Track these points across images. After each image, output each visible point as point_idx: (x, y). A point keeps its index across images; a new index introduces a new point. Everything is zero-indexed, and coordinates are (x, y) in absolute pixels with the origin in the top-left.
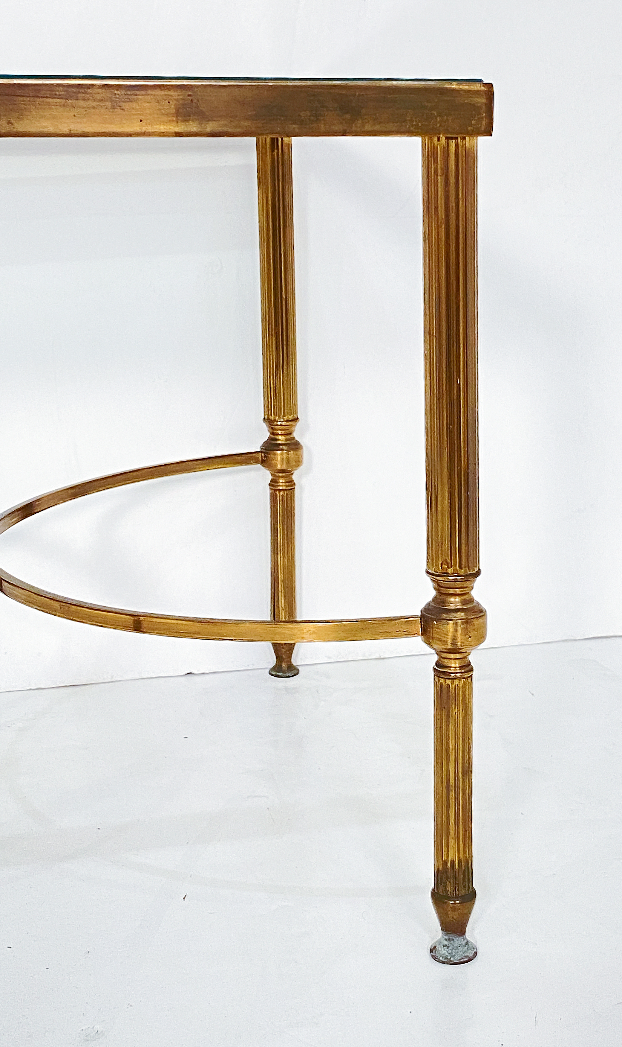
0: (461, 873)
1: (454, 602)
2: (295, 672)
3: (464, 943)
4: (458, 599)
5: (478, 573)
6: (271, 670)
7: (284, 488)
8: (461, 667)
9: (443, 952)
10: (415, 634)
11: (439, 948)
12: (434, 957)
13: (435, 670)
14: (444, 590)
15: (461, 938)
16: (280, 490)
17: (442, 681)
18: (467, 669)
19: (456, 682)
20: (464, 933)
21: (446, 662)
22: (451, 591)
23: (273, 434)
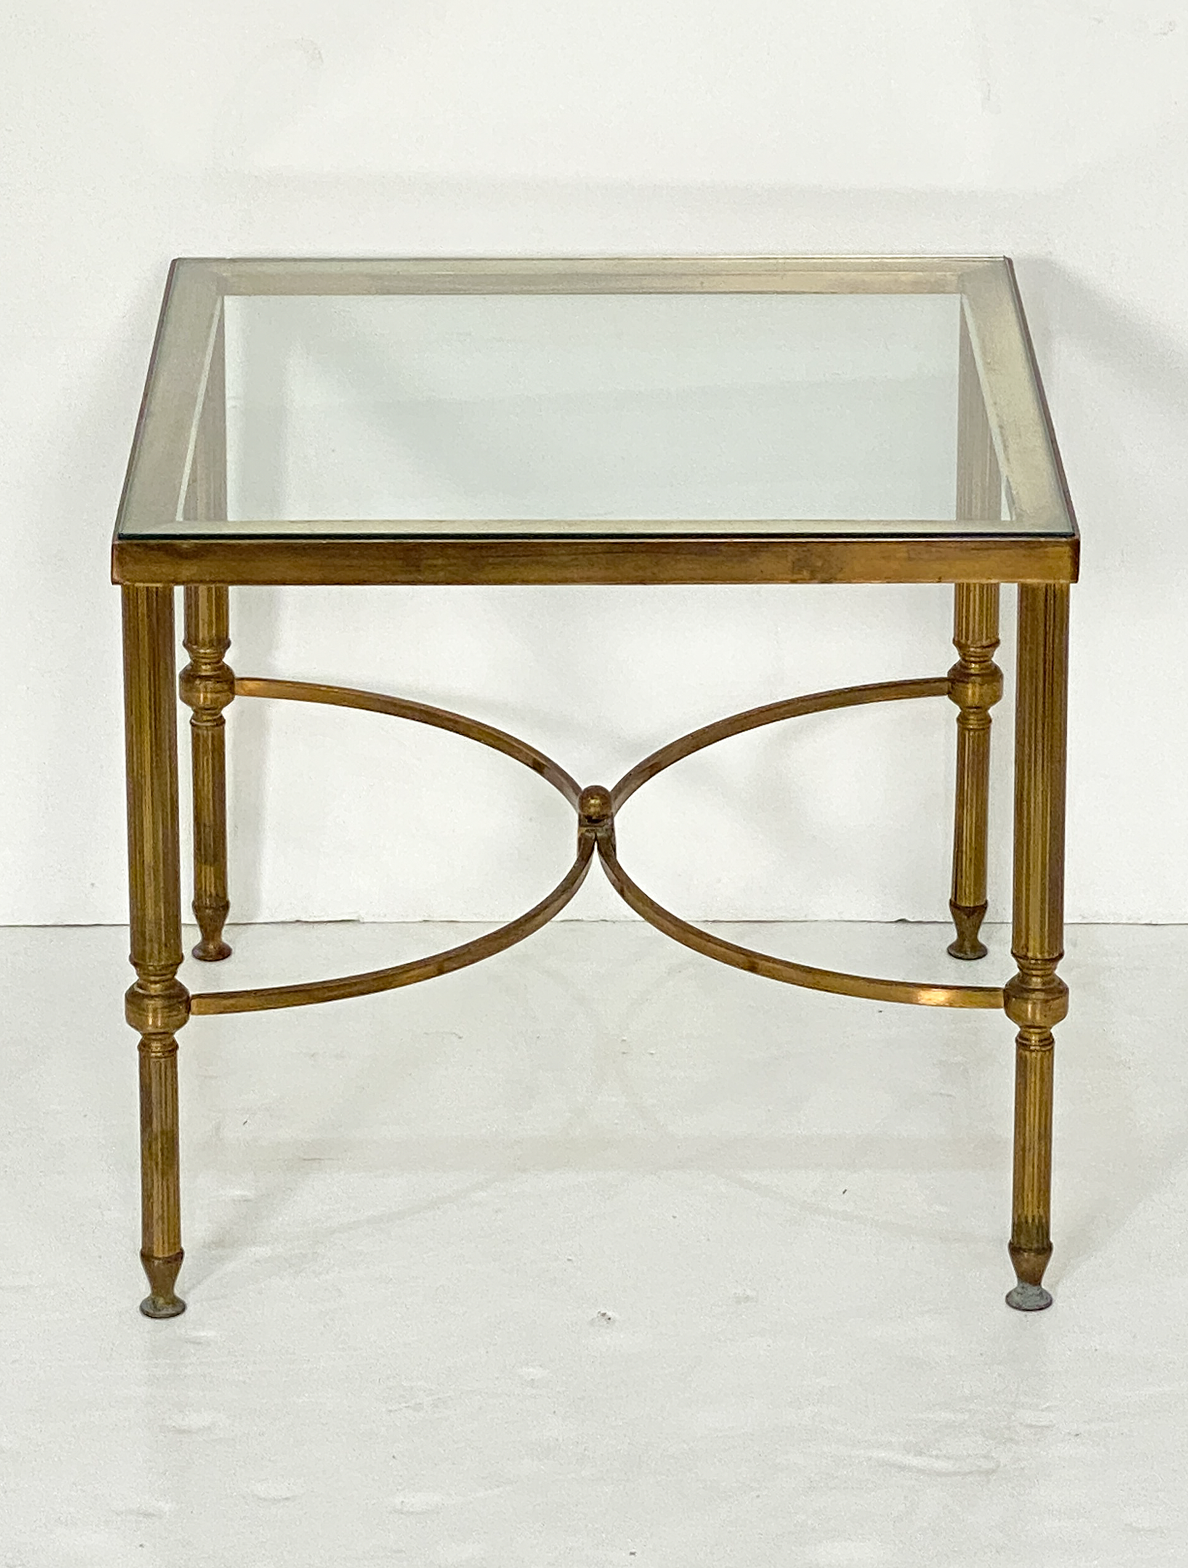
0: (1035, 1228)
1: (1036, 982)
2: (981, 954)
3: (1038, 1292)
4: (1039, 980)
5: (1061, 955)
6: (951, 947)
7: (975, 727)
8: (1040, 1041)
9: (1017, 1298)
10: (998, 1007)
11: (1014, 1295)
12: (1008, 1303)
13: (1017, 1041)
14: (1025, 971)
15: (1036, 1288)
16: (970, 730)
17: (1021, 1051)
18: (1047, 1042)
19: (1034, 1054)
20: (1040, 1284)
21: (1026, 1035)
22: (1034, 972)
23: (964, 659)
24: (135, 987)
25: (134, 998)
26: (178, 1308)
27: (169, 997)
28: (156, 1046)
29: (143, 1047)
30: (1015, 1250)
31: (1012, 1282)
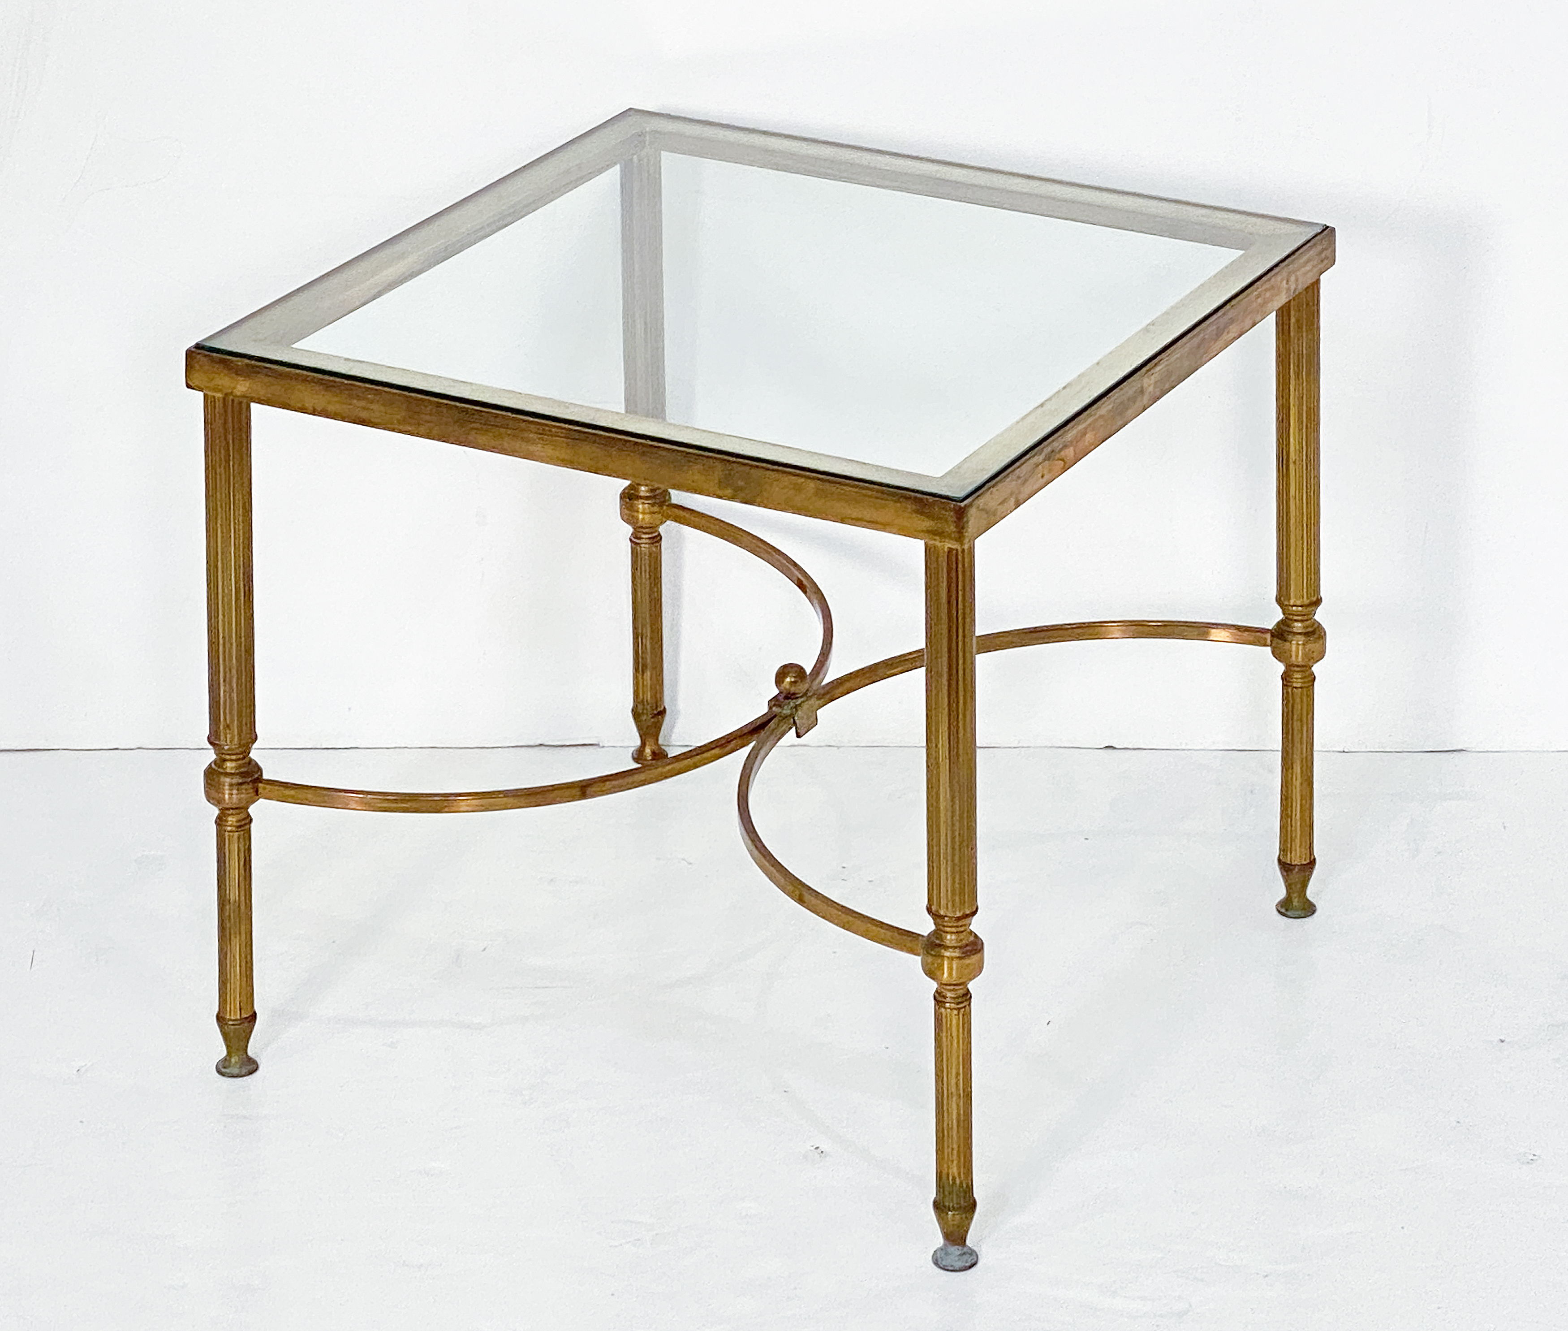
1: (950, 939)
3: (965, 1251)
4: (953, 937)
5: (976, 912)
7: (1299, 685)
8: (956, 998)
9: (940, 1257)
11: (941, 1254)
12: (934, 1263)
13: (934, 997)
14: (939, 929)
15: (962, 1246)
16: (1293, 688)
20: (965, 1242)
22: (948, 930)
24: (213, 765)
25: (212, 775)
26: (251, 1067)
27: (242, 775)
28: (232, 820)
29: (220, 821)
30: (939, 1207)
31: (939, 1241)
